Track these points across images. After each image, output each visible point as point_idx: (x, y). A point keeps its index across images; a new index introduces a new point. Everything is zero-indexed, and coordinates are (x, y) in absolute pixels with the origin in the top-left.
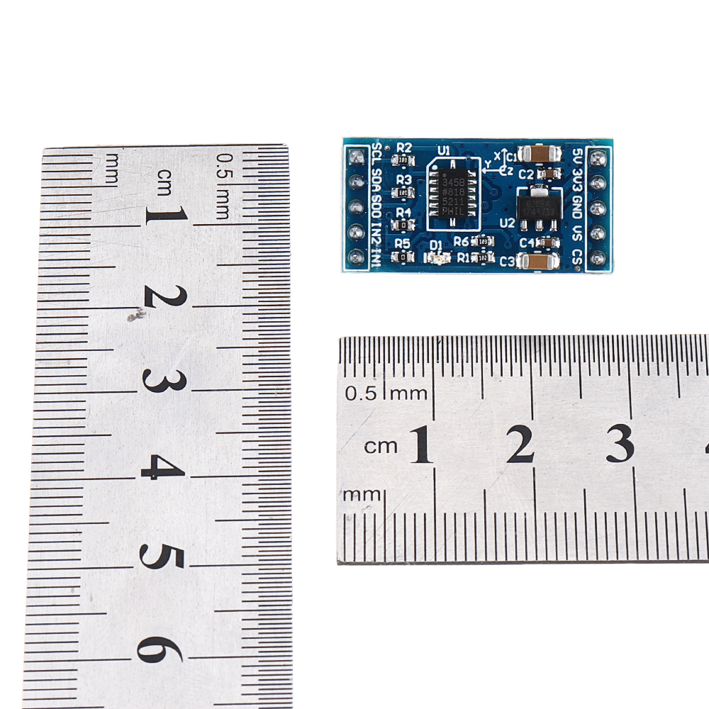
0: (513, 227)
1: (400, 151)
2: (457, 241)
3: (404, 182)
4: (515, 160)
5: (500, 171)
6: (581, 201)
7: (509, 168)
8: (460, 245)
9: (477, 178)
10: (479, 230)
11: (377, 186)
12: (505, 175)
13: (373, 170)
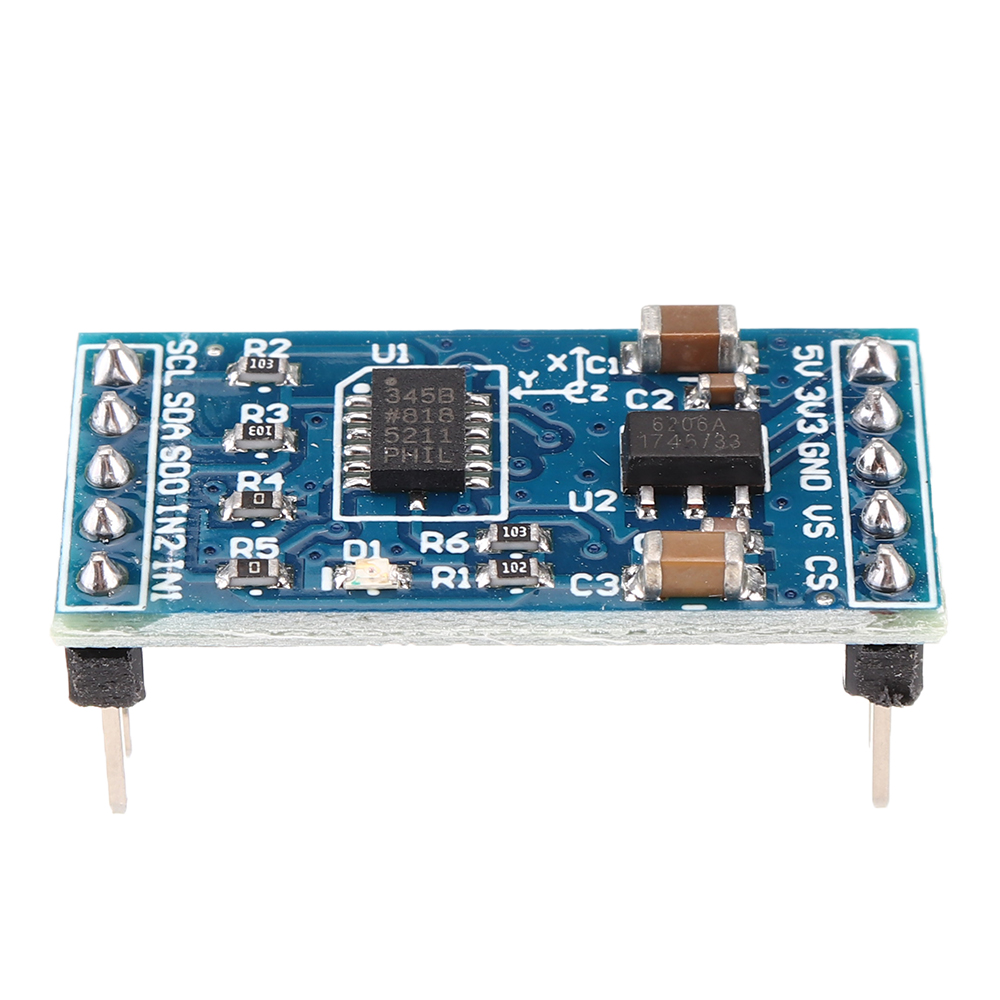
0: (613, 509)
1: (253, 355)
2: (431, 542)
3: (263, 418)
4: (614, 371)
5: (567, 392)
6: (825, 453)
7: (594, 387)
8: (439, 550)
10: (502, 517)
11: (177, 428)
12: (584, 401)
13: (168, 396)
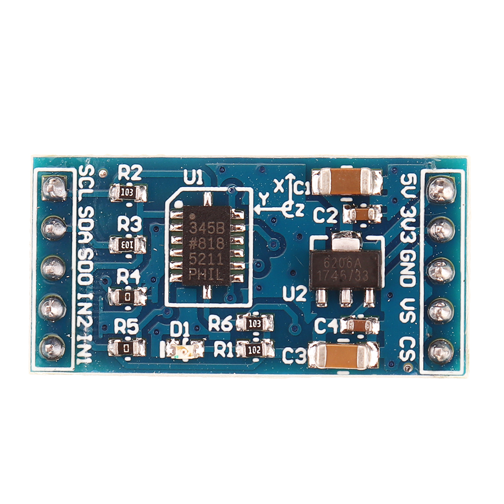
0: (304, 300)
1: (123, 178)
2: (214, 323)
3: (129, 227)
4: (308, 193)
5: (283, 209)
6: (413, 259)
7: (297, 205)
8: (218, 329)
9: (246, 221)
10: (249, 305)
11: (86, 234)
12: (292, 216)
13: (81, 209)
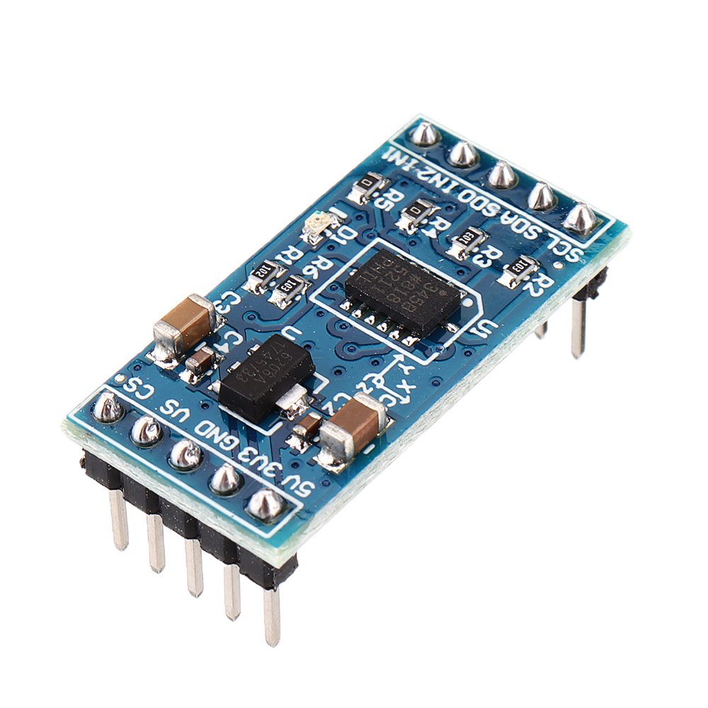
1: (538, 277)
2: (324, 263)
3: (484, 255)
5: (379, 376)
6: (221, 445)
7: (372, 389)
8: (313, 262)
9: (397, 342)
10: (312, 298)
11: (510, 220)
12: (365, 378)
